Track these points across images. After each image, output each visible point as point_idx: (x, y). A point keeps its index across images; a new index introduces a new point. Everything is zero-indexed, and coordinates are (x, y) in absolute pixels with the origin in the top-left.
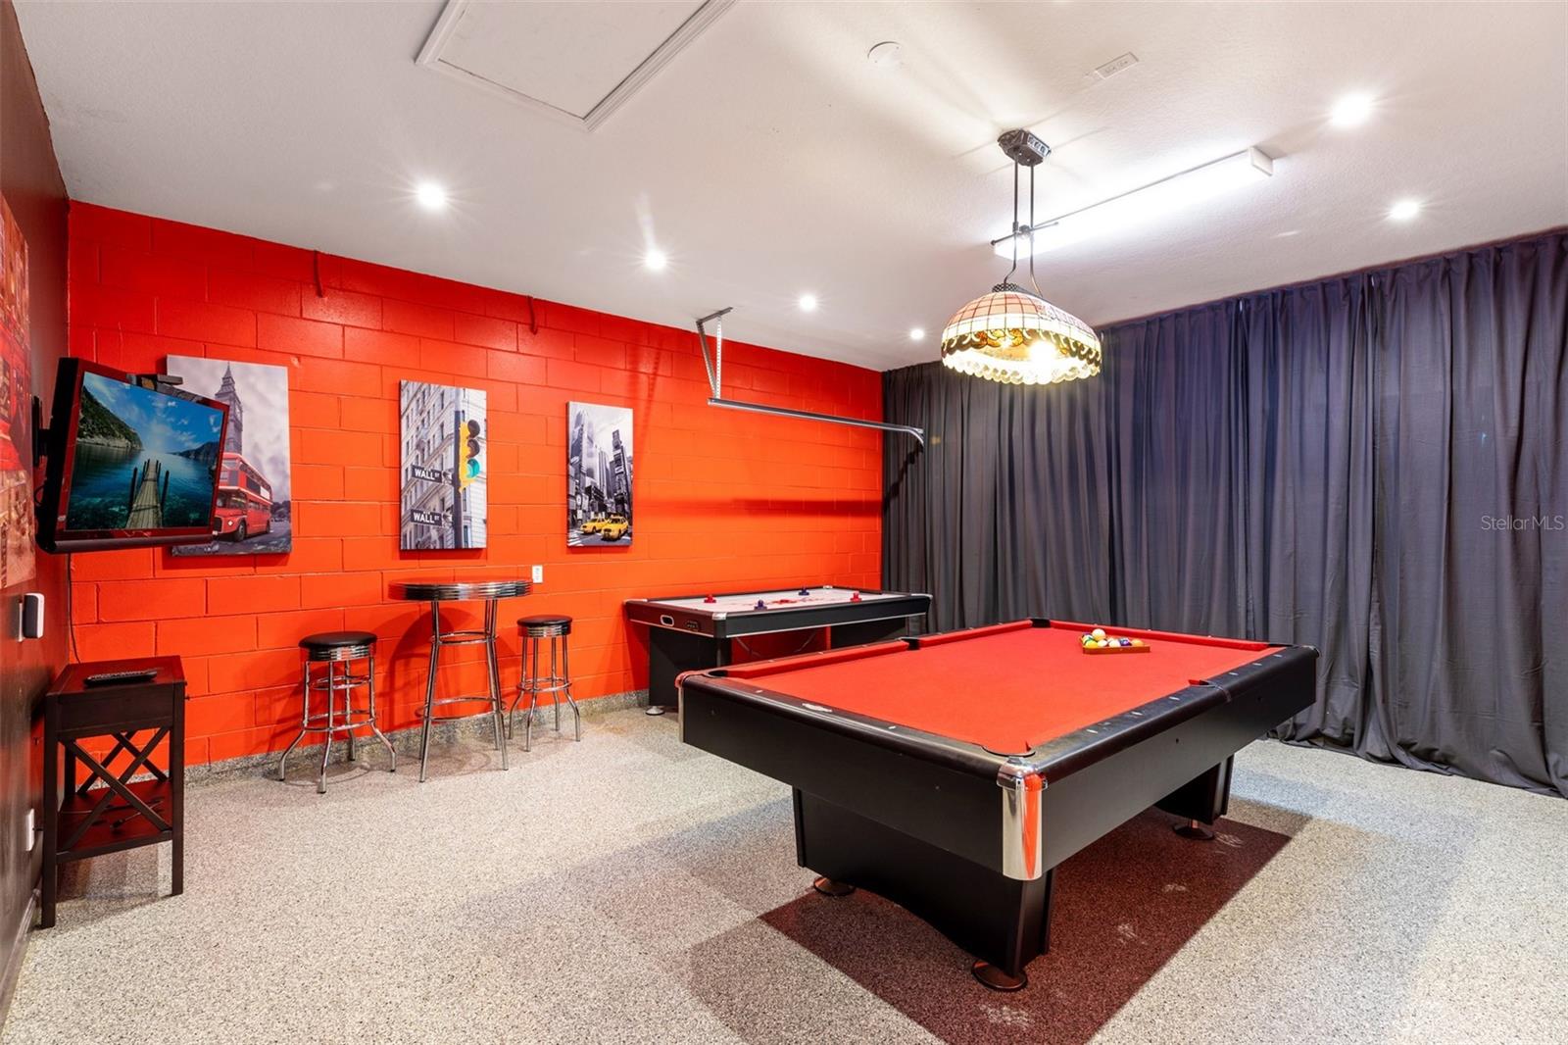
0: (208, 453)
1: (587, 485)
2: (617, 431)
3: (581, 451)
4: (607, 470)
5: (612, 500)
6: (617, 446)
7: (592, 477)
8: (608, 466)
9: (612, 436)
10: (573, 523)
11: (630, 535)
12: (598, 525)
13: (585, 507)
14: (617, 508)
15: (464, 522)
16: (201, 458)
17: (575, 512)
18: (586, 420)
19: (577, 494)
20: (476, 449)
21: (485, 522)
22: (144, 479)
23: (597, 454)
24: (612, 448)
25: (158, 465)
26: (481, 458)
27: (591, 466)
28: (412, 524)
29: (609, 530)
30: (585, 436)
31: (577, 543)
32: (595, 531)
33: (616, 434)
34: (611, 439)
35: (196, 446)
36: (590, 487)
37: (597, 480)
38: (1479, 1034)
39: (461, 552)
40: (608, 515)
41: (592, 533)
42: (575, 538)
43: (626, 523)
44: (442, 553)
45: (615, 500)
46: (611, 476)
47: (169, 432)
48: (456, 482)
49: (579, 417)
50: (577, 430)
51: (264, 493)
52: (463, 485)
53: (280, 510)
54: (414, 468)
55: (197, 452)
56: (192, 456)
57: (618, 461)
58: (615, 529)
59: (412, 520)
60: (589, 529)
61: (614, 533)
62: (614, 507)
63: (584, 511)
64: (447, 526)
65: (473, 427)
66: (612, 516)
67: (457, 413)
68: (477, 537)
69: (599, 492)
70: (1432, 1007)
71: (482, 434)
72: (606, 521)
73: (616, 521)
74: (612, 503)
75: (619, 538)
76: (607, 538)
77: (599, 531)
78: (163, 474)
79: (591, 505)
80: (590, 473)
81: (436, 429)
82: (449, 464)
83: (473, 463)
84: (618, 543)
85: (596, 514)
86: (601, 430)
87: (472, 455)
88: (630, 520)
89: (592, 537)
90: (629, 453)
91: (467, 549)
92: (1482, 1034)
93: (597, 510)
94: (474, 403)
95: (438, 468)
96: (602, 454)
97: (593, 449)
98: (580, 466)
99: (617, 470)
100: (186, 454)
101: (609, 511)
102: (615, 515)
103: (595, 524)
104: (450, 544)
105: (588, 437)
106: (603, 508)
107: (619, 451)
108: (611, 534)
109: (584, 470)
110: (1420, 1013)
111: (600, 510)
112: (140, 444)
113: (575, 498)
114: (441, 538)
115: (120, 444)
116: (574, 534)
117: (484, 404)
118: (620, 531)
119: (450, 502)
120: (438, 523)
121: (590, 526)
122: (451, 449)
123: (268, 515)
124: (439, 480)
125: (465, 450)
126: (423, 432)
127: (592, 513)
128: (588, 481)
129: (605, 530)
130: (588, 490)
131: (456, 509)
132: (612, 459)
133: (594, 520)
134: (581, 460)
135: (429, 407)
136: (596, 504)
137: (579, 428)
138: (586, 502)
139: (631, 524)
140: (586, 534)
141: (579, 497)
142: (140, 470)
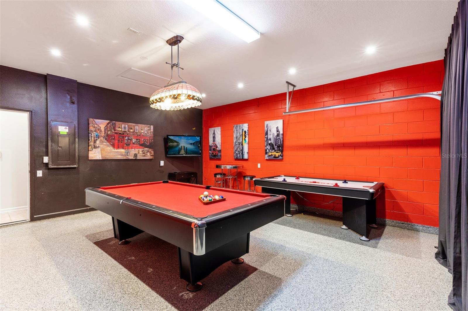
0: (197, 143)
1: (269, 143)
2: (278, 127)
3: (268, 134)
4: (275, 138)
5: (276, 146)
6: (278, 131)
7: (271, 140)
8: (275, 137)
9: (276, 128)
10: (266, 153)
11: (282, 156)
12: (272, 154)
13: (269, 149)
14: (278, 149)
15: (244, 153)
16: (195, 144)
17: (266, 150)
18: (269, 126)
19: (267, 145)
20: (246, 137)
21: (247, 153)
22: (181, 149)
23: (272, 134)
24: (276, 132)
25: (184, 147)
26: (247, 139)
27: (270, 137)
28: (235, 154)
29: (276, 155)
30: (269, 130)
31: (267, 158)
32: (272, 155)
33: (277, 128)
34: (276, 129)
35: (193, 142)
36: (270, 143)
37: (272, 141)
38: (51, 300)
39: (243, 160)
40: (275, 151)
41: (271, 156)
42: (266, 157)
43: (280, 153)
44: (240, 160)
45: (277, 146)
46: (276, 140)
47: (186, 140)
48: (242, 145)
49: (267, 125)
50: (267, 129)
51: (218, 148)
52: (243, 145)
53: (220, 151)
54: (236, 142)
55: (194, 143)
56: (192, 144)
57: (278, 135)
58: (277, 155)
59: (235, 153)
60: (270, 155)
61: (277, 156)
62: (277, 148)
63: (269, 150)
64: (241, 154)
65: (245, 132)
66: (276, 151)
67: (242, 130)
68: (246, 156)
69: (272, 145)
70: (66, 297)
71: (247, 133)
72: (275, 152)
73: (277, 152)
74: (276, 147)
75: (278, 157)
76: (275, 157)
77: (273, 155)
78: (185, 148)
79: (270, 148)
80: (270, 140)
81: (239, 134)
82: (241, 141)
83: (245, 140)
84: (278, 159)
85: (272, 150)
86: (273, 128)
87: (245, 138)
88: (282, 152)
89: (271, 157)
90: (281, 132)
91: (244, 159)
92: (51, 301)
93: (272, 149)
94: (245, 127)
95: (239, 142)
96: (273, 134)
97: (271, 133)
98: (268, 138)
99: (277, 138)
100: (191, 144)
101: (275, 149)
102: (277, 150)
103: (271, 153)
104: (241, 158)
105: (270, 130)
106: (274, 149)
107: (278, 132)
108: (276, 156)
109: (269, 139)
110: (67, 293)
111: (273, 150)
112: (179, 143)
113: (266, 146)
114: (240, 156)
115: (175, 144)
116: (266, 156)
117: (247, 127)
118: (279, 155)
119: (241, 149)
120: (239, 153)
121: (270, 154)
122: (241, 137)
123: (218, 152)
124: (239, 144)
125: (244, 137)
126: (237, 135)
127: (271, 150)
128: (270, 142)
129: (274, 155)
130: (270, 144)
131: (242, 150)
132: (276, 135)
133: (271, 152)
134: (268, 136)
135: (238, 129)
136: (272, 148)
137: (267, 128)
138: (269, 147)
139: (282, 153)
140: (269, 156)
141: (267, 146)
142: (180, 148)
